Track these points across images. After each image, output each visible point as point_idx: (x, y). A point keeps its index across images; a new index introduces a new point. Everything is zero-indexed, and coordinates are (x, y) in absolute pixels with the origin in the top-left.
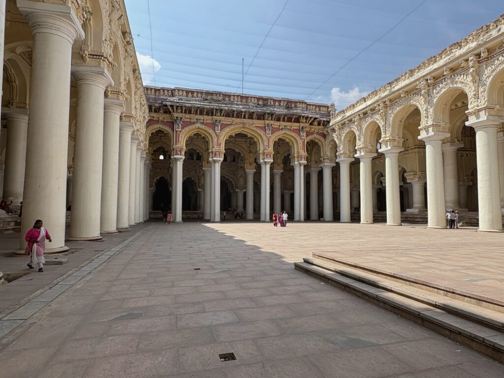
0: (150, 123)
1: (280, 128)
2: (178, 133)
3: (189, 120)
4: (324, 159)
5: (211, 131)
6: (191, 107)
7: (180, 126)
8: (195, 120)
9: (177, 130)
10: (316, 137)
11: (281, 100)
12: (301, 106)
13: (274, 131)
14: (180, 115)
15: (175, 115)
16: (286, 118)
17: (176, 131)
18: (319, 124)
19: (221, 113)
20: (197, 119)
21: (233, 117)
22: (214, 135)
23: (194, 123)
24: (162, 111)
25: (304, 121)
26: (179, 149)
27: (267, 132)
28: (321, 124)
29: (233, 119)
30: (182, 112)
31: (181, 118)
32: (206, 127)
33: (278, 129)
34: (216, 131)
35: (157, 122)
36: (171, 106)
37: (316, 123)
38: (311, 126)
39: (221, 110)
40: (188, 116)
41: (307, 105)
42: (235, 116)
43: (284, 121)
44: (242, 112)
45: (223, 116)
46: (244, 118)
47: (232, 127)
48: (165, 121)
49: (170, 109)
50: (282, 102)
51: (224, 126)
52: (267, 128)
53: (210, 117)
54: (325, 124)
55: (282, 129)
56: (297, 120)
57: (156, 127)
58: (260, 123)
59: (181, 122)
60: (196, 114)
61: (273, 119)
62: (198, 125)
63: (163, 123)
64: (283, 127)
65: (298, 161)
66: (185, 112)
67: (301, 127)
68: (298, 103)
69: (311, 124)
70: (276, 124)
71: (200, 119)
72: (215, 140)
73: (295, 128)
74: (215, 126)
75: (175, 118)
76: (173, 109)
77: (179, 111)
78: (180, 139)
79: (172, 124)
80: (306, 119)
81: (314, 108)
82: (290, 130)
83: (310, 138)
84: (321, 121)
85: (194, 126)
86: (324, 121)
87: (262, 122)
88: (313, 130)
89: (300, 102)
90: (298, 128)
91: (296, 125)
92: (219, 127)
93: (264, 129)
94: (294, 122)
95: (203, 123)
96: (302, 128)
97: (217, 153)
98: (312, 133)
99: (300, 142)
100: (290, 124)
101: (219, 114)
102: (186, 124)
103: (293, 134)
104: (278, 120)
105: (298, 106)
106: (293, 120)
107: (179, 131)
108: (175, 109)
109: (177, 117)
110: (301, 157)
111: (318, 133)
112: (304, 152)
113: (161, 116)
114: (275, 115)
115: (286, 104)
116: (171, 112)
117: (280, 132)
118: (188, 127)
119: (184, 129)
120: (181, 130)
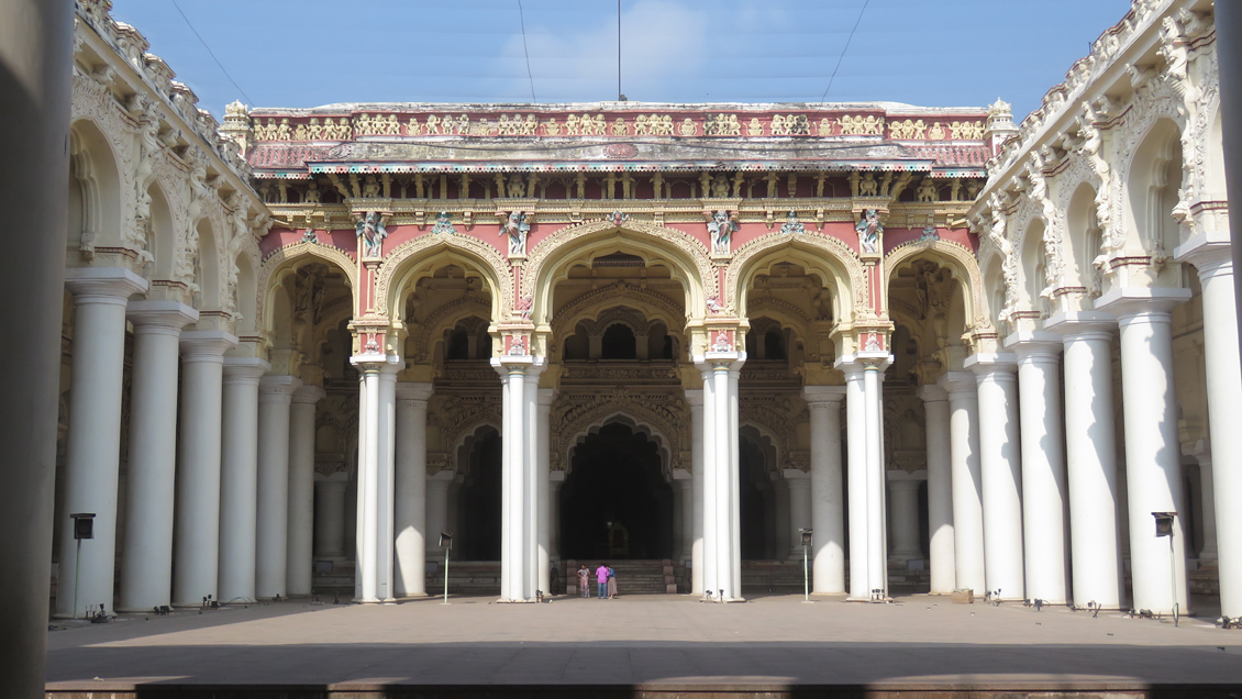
0: (272, 240)
1: (771, 221)
2: (371, 268)
3: (407, 221)
4: (977, 337)
5: (490, 255)
6: (411, 175)
7: (379, 245)
10: (935, 247)
11: (772, 113)
12: (858, 125)
15: (358, 205)
16: (791, 183)
18: (944, 193)
19: (526, 185)
21: (574, 195)
22: (505, 269)
24: (313, 195)
25: (871, 186)
26: (374, 332)
28: (954, 193)
29: (574, 202)
30: (381, 194)
32: (472, 240)
33: (760, 230)
36: (339, 176)
37: (928, 191)
38: (909, 205)
39: (525, 177)
40: (403, 205)
41: (889, 119)
42: (581, 190)
43: (783, 192)
44: (605, 175)
45: (537, 194)
46: (619, 193)
47: (572, 236)
48: (327, 228)
49: (340, 187)
50: (776, 117)
51: (540, 234)
52: (711, 228)
53: (485, 204)
54: (971, 190)
57: (295, 254)
58: (685, 209)
59: (382, 231)
60: (437, 195)
61: (737, 188)
65: (855, 350)
66: (395, 194)
68: (847, 117)
69: (907, 195)
70: (751, 209)
72: (508, 285)
73: (834, 217)
76: (349, 187)
77: (372, 189)
78: (378, 293)
79: (348, 239)
80: (874, 180)
81: (920, 130)
83: (904, 252)
84: (950, 181)
85: (426, 241)
86: (965, 181)
87: (689, 203)
88: (919, 218)
89: (853, 114)
90: (845, 217)
91: (835, 208)
92: (522, 239)
93: (699, 232)
94: (828, 193)
96: (863, 217)
97: (517, 337)
98: (918, 234)
99: (858, 274)
100: (807, 203)
101: (517, 189)
102: (397, 237)
103: (828, 244)
104: (760, 190)
105: (846, 127)
106: (820, 188)
107: (371, 263)
108: (356, 186)
109: (365, 213)
112: (878, 312)
113: (311, 214)
115: (794, 128)
116: (343, 197)
117: (768, 239)
118: (406, 248)
119: (394, 256)
120: (378, 259)
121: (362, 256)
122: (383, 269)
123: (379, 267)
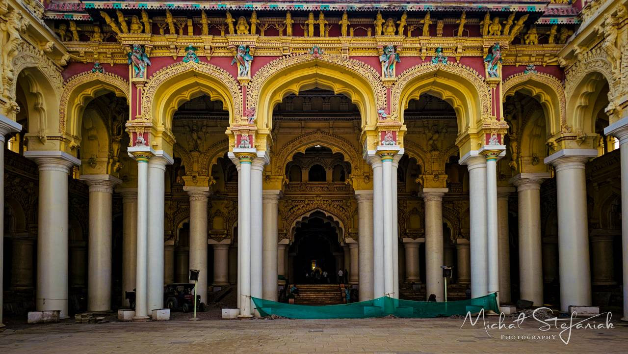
0: (70, 69)
1: (424, 55)
2: (139, 87)
3: (164, 53)
5: (225, 77)
7: (143, 70)
8: (181, 52)
9: (134, 80)
10: (534, 78)
14: (138, 39)
15: (127, 39)
16: (439, 27)
17: (134, 83)
20: (188, 49)
22: (236, 88)
23: (180, 59)
24: (98, 37)
26: (142, 131)
27: (384, 69)
28: (551, 39)
32: (212, 67)
33: (418, 61)
35: (92, 66)
37: (533, 37)
38: (519, 48)
40: (161, 39)
42: (289, 29)
43: (433, 33)
47: (283, 65)
48: (111, 63)
52: (382, 58)
53: (221, 39)
54: (563, 37)
55: (429, 59)
56: (475, 28)
57: (90, 81)
59: (146, 60)
60: (186, 33)
61: (402, 29)
62: (192, 64)
63: (106, 67)
64: (432, 53)
67: (486, 50)
69: (519, 40)
70: (410, 45)
71: (195, 48)
72: (238, 99)
73: (469, 52)
75: (128, 48)
77: (136, 27)
79: (127, 69)
80: (501, 20)
82: (454, 59)
83: (515, 82)
84: (551, 26)
85: (179, 68)
88: (525, 57)
90: (477, 52)
91: (469, 45)
93: (374, 62)
95: (203, 59)
96: (490, 51)
98: (523, 69)
99: (484, 93)
100: (450, 42)
101: (242, 29)
102: (155, 64)
103: (464, 72)
104: (418, 32)
107: (139, 83)
108: (124, 24)
109: (132, 46)
111: (539, 68)
112: (498, 119)
113: (97, 50)
117: (423, 68)
118: (164, 72)
119: (155, 78)
120: (144, 79)
121: (132, 77)
122: (148, 88)
123: (145, 86)
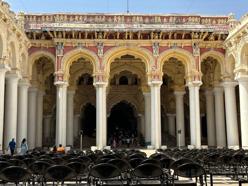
0: (32, 50)
1: (169, 46)
2: (60, 58)
3: (70, 45)
4: (224, 78)
5: (93, 55)
6: (71, 32)
7: (62, 52)
8: (77, 45)
10: (213, 53)
11: (170, 16)
12: (193, 20)
13: (161, 50)
14: (60, 40)
15: (56, 40)
16: (175, 35)
17: (58, 57)
18: (216, 39)
19: (103, 35)
20: (79, 44)
21: (116, 38)
22: (97, 59)
23: (76, 47)
24: (43, 38)
25: (197, 36)
26: (61, 76)
27: (154, 51)
28: (219, 38)
29: (116, 40)
30: (62, 37)
31: (62, 43)
32: (88, 50)
33: (166, 48)
34: (98, 55)
35: (39, 48)
36: (51, 32)
37: (212, 38)
38: (207, 42)
39: (103, 33)
40: (69, 40)
41: (202, 18)
42: (118, 37)
43: (173, 38)
44: (125, 32)
45: (106, 38)
46: (128, 38)
47: (116, 49)
48: (48, 47)
49: (51, 35)
50: (171, 17)
51: (106, 49)
52: (153, 47)
53: (92, 40)
54: (224, 38)
55: (171, 47)
56: (188, 36)
57: (38, 54)
58: (146, 42)
59: (63, 48)
60: (78, 38)
61: (160, 37)
62: (80, 49)
63: (45, 49)
64: (172, 45)
65: (192, 81)
66: (66, 37)
67: (193, 44)
68: (190, 18)
69: (206, 39)
70: (164, 43)
71: (81, 43)
72: (98, 63)
73: (187, 45)
74: (97, 49)
75: (56, 43)
76: (53, 35)
77: (60, 36)
78: (62, 65)
79: (53, 50)
80: (198, 34)
81: (210, 21)
82: (180, 47)
83: (206, 55)
84: (218, 35)
85: (75, 51)
86: (222, 35)
87: (147, 41)
88: (209, 45)
89: (192, 17)
90: (190, 45)
91: (187, 42)
92: (102, 50)
93: (150, 49)
94: (185, 38)
95: (85, 47)
96: (195, 44)
97: (101, 77)
98: (209, 49)
99: (193, 60)
100: (179, 41)
101: (100, 36)
102: (67, 49)
104: (167, 37)
105: (190, 20)
106: (183, 37)
108: (55, 35)
109: (58, 43)
110: (195, 77)
111: (215, 49)
112: (198, 71)
113: (43, 42)
114: (161, 33)
115: (176, 20)
116: (52, 38)
117: (169, 51)
118: (70, 52)
119: (66, 55)
120: (62, 55)
121: (57, 55)
122: (63, 58)
